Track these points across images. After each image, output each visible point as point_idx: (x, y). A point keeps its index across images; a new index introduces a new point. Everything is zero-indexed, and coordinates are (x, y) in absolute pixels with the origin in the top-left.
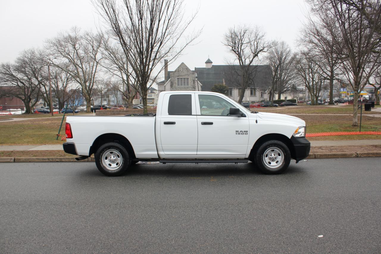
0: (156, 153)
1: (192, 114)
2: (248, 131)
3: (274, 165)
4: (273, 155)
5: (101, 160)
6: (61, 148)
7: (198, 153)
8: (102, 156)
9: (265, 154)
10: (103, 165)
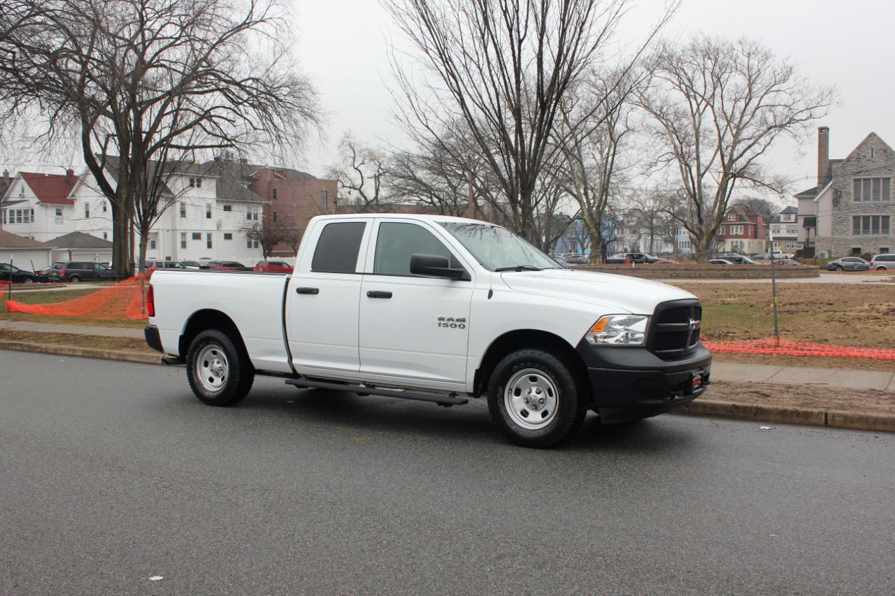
0: (285, 360)
1: (357, 271)
2: (467, 321)
3: (534, 422)
4: (534, 393)
5: (195, 367)
6: (140, 334)
7: (364, 368)
8: (196, 358)
9: (512, 384)
10: (197, 378)
